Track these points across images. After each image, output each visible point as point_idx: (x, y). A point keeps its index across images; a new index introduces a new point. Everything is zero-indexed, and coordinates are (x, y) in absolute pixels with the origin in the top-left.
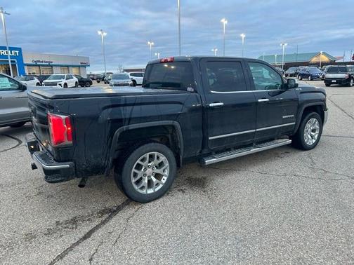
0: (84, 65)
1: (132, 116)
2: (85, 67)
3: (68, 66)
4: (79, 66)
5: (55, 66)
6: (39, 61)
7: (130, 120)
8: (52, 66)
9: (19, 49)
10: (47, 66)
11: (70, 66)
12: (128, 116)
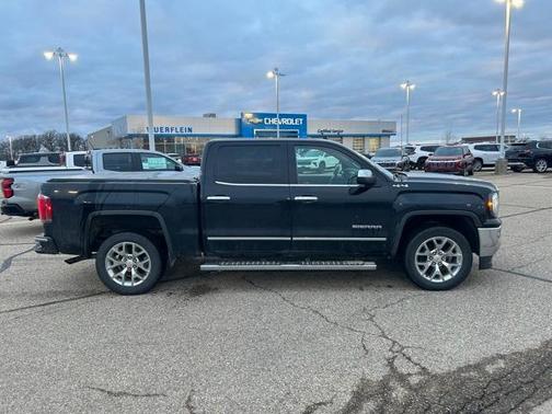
0: (387, 134)
1: (106, 202)
2: (389, 136)
3: (364, 136)
4: (380, 136)
5: (347, 136)
6: (325, 131)
7: (102, 206)
8: (341, 137)
9: (304, 117)
10: (335, 136)
11: (368, 136)
12: (100, 202)
